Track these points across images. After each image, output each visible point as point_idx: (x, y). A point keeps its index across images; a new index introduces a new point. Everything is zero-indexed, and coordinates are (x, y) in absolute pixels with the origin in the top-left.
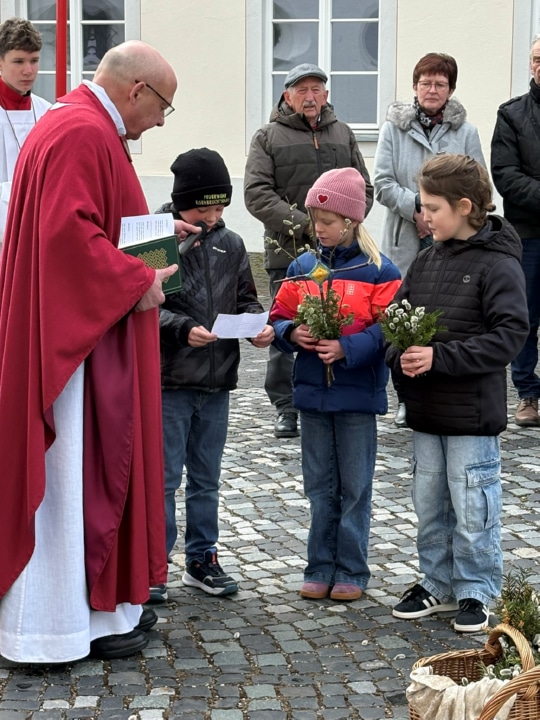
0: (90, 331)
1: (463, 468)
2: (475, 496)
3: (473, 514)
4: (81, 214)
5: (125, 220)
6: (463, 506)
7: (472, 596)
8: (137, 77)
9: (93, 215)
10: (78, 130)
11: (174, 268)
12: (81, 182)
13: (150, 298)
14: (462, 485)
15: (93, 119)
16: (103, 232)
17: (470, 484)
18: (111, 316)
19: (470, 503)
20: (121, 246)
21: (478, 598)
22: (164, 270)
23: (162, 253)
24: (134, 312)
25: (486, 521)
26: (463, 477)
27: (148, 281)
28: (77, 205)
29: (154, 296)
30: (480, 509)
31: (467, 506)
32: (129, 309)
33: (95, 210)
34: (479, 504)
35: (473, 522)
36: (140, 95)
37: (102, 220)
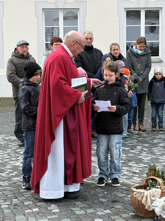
0: (65, 110)
1: (115, 144)
2: (118, 151)
3: (117, 156)
4: (60, 78)
5: (72, 80)
6: (115, 154)
7: (116, 177)
8: (73, 40)
9: (64, 78)
10: (58, 57)
11: (87, 91)
12: (59, 70)
13: (81, 100)
14: (115, 148)
15: (62, 53)
16: (67, 83)
17: (117, 148)
18: (70, 105)
19: (117, 153)
20: (72, 86)
21: (117, 178)
22: (84, 92)
23: (84, 88)
24: (76, 104)
25: (120, 157)
26: (115, 146)
27: (80, 95)
28: (59, 76)
29: (82, 100)
30: (118, 154)
31: (116, 153)
32: (75, 103)
33: (64, 77)
34: (118, 153)
35: (117, 158)
36: (75, 45)
37: (66, 80)
